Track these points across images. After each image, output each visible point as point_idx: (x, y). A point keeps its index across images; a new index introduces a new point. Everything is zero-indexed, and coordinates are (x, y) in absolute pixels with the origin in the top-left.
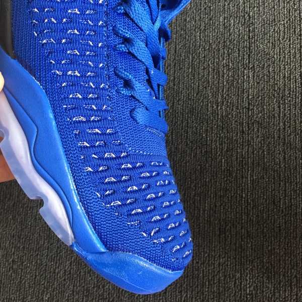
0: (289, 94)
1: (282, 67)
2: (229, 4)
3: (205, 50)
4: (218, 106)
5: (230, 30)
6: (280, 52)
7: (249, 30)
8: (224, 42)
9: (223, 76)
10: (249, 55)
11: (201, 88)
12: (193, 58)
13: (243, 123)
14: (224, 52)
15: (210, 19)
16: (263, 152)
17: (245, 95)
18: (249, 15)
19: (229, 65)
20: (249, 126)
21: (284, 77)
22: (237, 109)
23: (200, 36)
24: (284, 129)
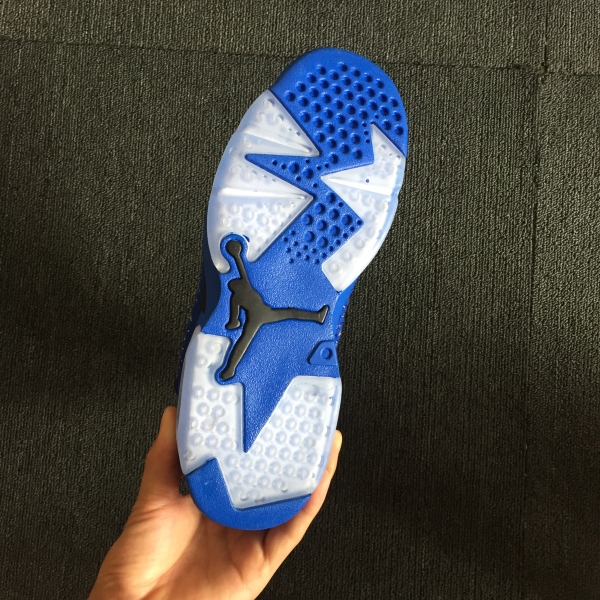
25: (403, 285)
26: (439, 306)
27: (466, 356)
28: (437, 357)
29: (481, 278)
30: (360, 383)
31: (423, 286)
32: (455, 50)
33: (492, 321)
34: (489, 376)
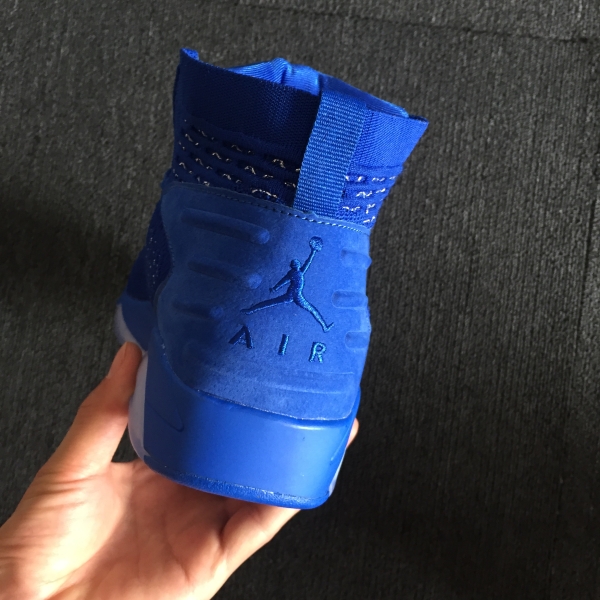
25: (431, 283)
26: (472, 311)
27: (499, 371)
28: (464, 370)
29: (523, 282)
30: (374, 391)
31: (455, 286)
32: (513, 17)
33: (532, 332)
34: (524, 395)
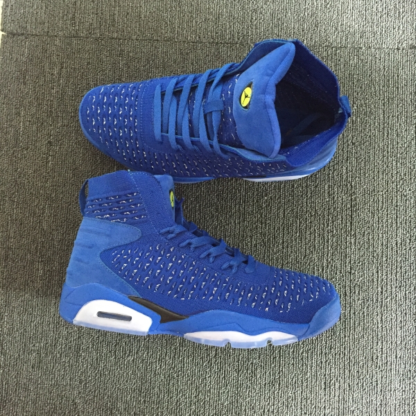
0: (387, 260)
1: (380, 235)
2: (333, 173)
3: (311, 216)
4: (323, 270)
5: (334, 197)
6: (378, 221)
7: (351, 199)
8: (329, 209)
9: (328, 242)
10: (351, 223)
11: (308, 251)
12: (301, 223)
13: (345, 287)
14: (329, 219)
15: (316, 187)
16: (363, 313)
17: (348, 260)
18: (351, 185)
19: (333, 232)
20: (351, 290)
21: (382, 244)
22: (341, 273)
23: (307, 203)
24: (382, 292)
